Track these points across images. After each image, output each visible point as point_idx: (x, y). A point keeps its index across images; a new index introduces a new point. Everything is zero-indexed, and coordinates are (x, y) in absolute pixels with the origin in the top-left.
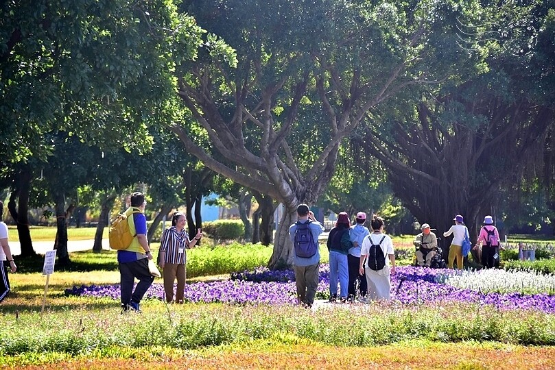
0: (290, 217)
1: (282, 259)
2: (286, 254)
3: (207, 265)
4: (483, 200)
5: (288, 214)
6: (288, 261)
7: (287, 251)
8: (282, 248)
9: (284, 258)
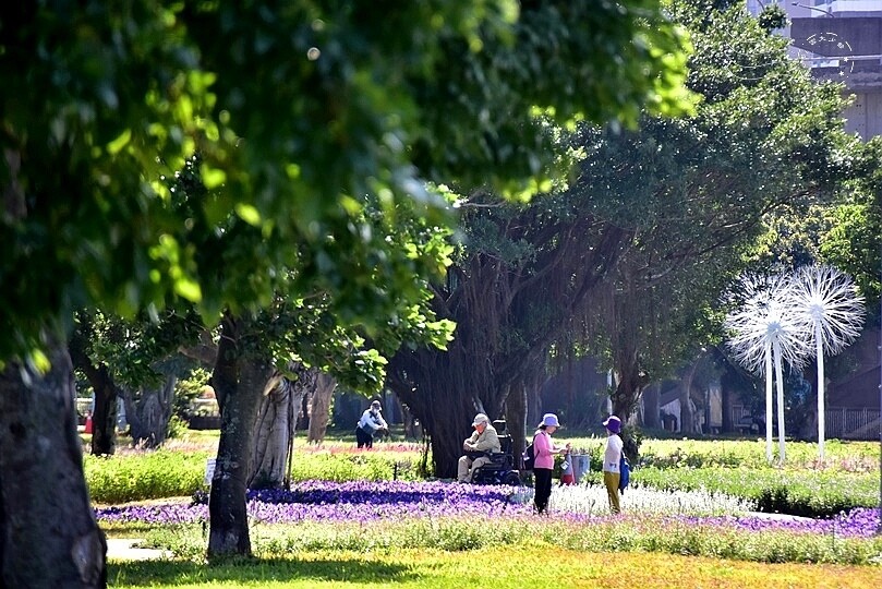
0: (275, 408)
1: (263, 473)
2: (270, 464)
3: (140, 485)
4: (516, 375)
5: (271, 405)
6: (273, 475)
7: (270, 460)
8: (263, 456)
9: (267, 470)
